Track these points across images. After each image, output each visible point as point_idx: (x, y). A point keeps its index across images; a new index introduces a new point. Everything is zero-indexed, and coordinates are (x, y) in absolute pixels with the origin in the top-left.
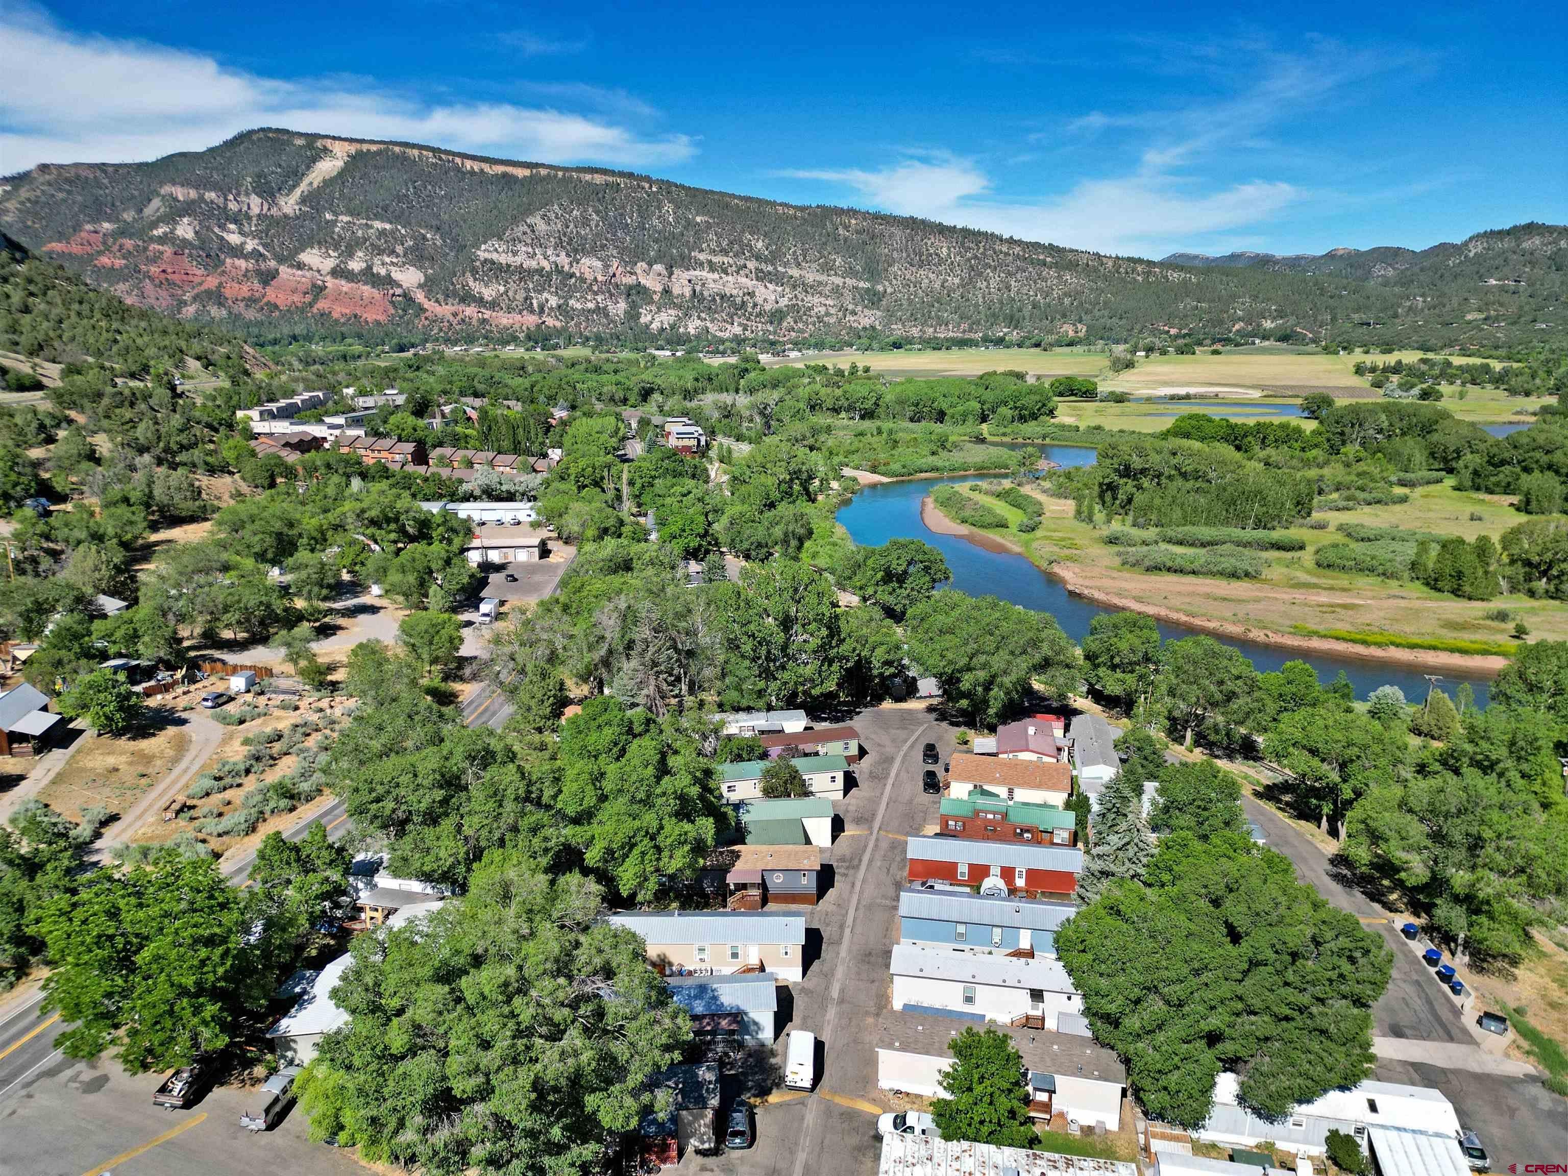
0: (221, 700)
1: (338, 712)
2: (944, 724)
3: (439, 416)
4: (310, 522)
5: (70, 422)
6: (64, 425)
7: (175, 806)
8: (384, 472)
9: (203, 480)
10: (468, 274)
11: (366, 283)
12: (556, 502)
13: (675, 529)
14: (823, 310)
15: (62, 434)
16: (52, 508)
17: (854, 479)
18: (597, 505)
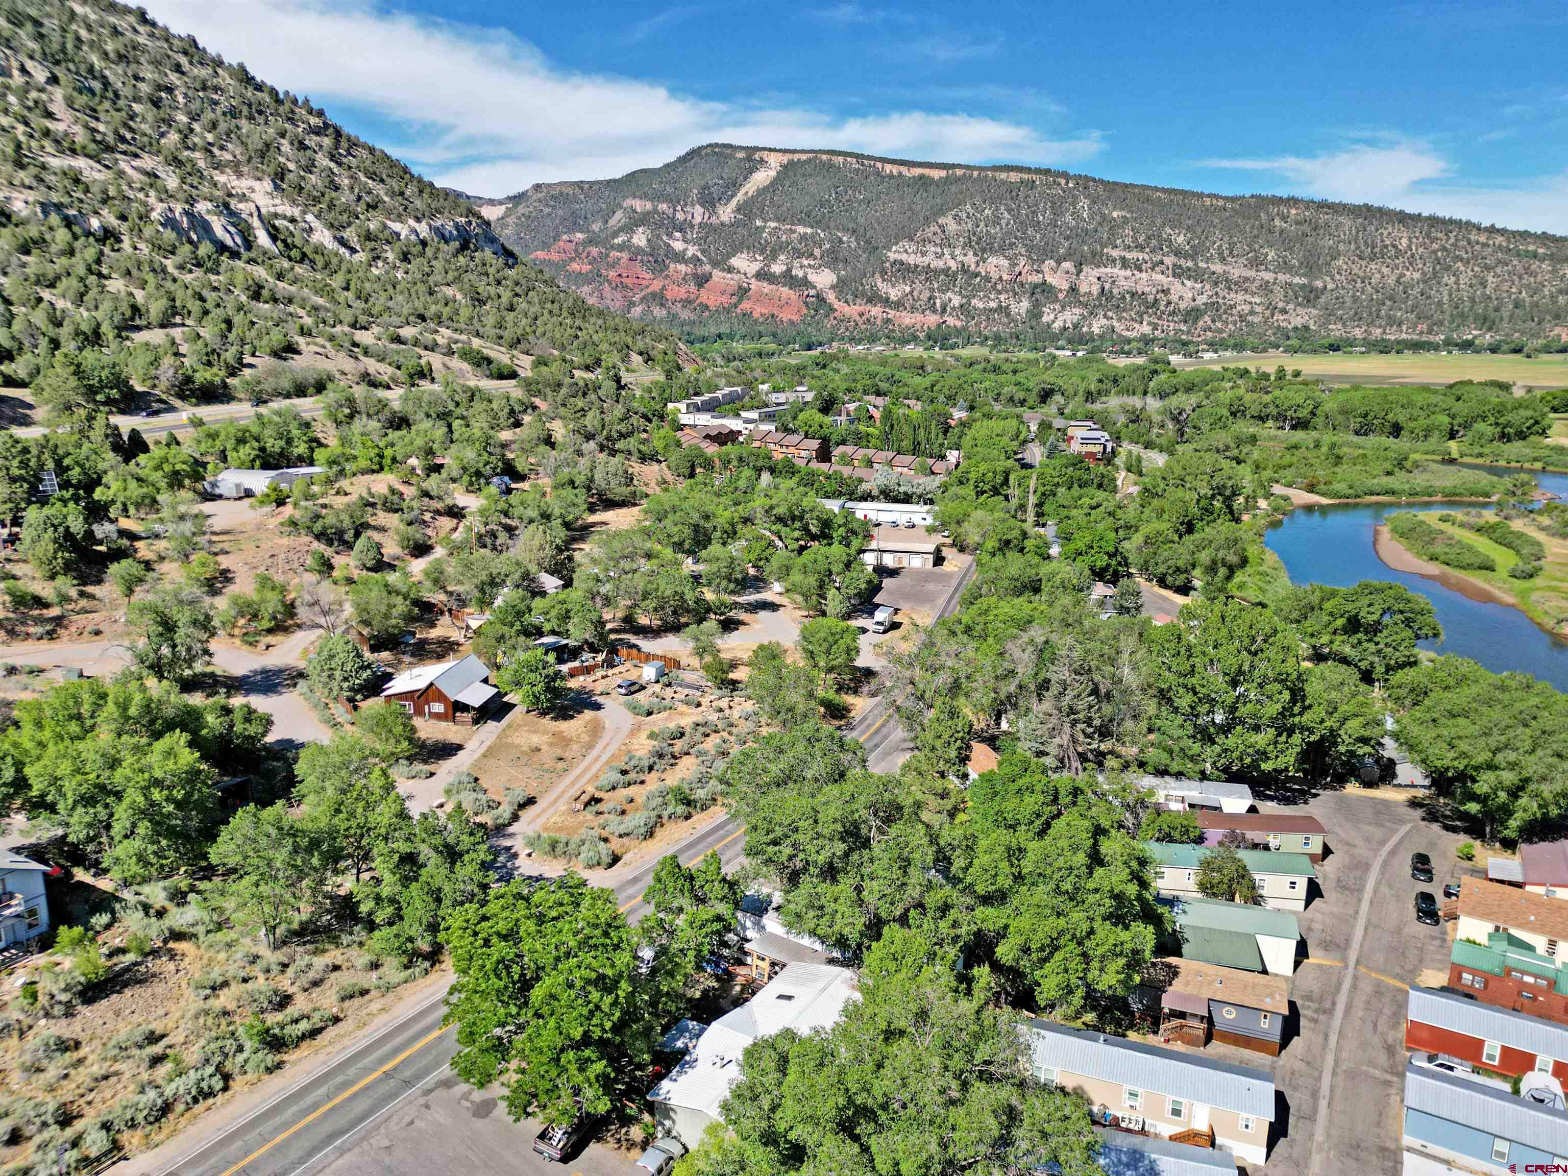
0: (634, 688)
1: (736, 714)
2: (1436, 827)
3: (844, 414)
4: (724, 516)
5: (535, 408)
6: (529, 411)
7: (585, 798)
8: (790, 469)
9: (636, 467)
10: (877, 275)
11: (784, 285)
12: (954, 508)
13: (1081, 545)
14: (1247, 308)
15: (527, 419)
16: (513, 486)
17: (1286, 499)
18: (998, 515)
